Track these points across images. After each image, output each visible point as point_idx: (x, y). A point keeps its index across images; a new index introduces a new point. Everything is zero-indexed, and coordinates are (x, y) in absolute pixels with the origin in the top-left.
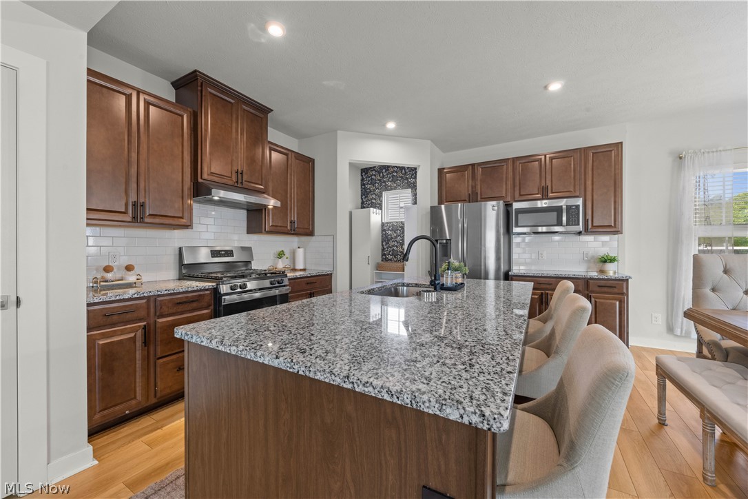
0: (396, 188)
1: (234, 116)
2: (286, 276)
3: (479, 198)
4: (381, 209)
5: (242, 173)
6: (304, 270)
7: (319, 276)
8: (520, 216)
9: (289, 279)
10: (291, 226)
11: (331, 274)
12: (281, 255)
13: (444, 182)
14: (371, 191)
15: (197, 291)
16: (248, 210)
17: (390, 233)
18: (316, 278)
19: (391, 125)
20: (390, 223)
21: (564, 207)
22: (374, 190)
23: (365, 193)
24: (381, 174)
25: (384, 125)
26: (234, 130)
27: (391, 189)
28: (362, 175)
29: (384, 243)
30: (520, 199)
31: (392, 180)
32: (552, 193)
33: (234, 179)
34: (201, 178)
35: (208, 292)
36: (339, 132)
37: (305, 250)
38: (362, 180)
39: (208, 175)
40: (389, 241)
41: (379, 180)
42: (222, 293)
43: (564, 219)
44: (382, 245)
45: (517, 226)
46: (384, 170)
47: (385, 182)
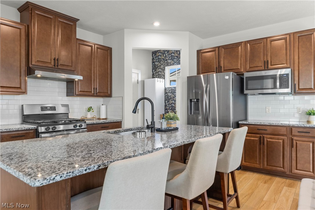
0: (173, 64)
1: (53, 26)
2: (85, 122)
3: (223, 70)
4: (164, 79)
5: (57, 60)
6: (106, 119)
7: (111, 123)
8: (249, 82)
9: (87, 125)
10: (94, 91)
11: (121, 122)
12: (90, 109)
13: (201, 60)
14: (158, 67)
15: (24, 130)
16: (67, 82)
17: (170, 94)
18: (109, 124)
19: (157, 24)
20: (170, 88)
21: (278, 76)
22: (160, 66)
23: (155, 68)
24: (165, 55)
25: (152, 24)
26: (53, 34)
27: (171, 65)
28: (153, 56)
29: (166, 102)
30: (250, 70)
31: (171, 59)
32: (271, 65)
33: (53, 63)
34: (31, 64)
35: (32, 131)
36: (125, 29)
37: (107, 106)
38: (153, 59)
39: (36, 62)
40: (169, 100)
41: (163, 59)
42: (40, 131)
43: (278, 84)
44: (165, 103)
45: (247, 89)
46: (166, 52)
47: (167, 60)
